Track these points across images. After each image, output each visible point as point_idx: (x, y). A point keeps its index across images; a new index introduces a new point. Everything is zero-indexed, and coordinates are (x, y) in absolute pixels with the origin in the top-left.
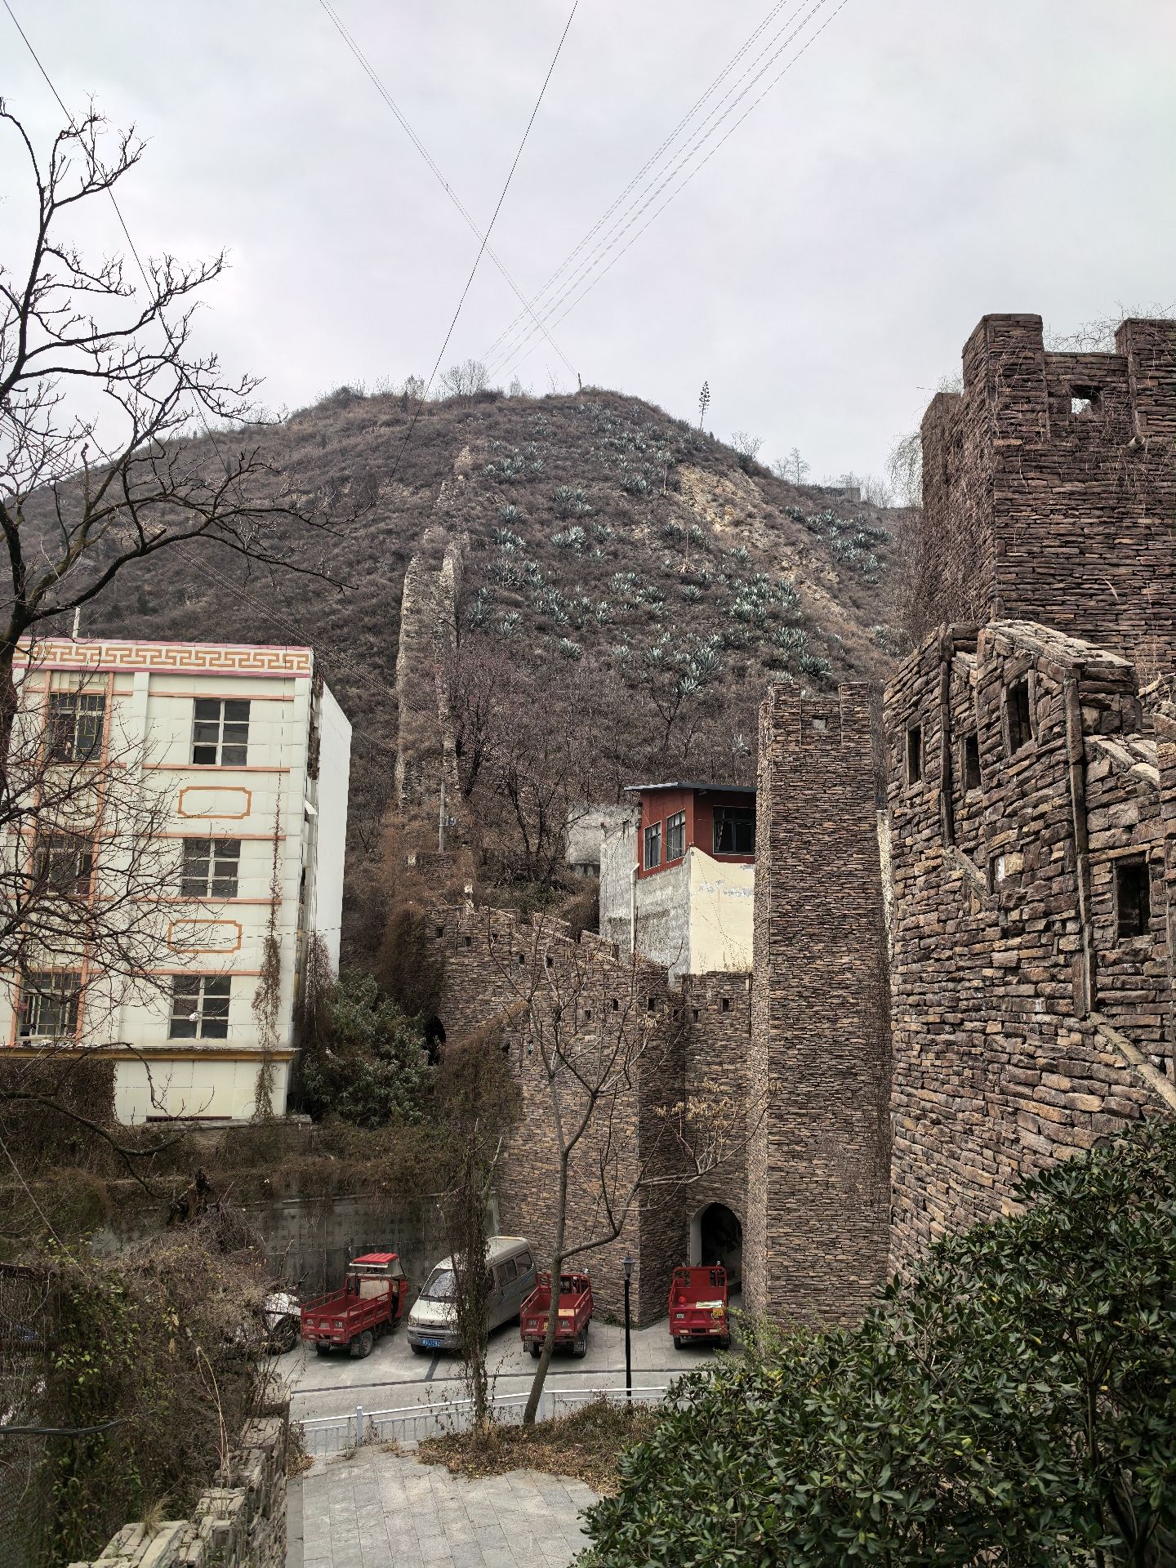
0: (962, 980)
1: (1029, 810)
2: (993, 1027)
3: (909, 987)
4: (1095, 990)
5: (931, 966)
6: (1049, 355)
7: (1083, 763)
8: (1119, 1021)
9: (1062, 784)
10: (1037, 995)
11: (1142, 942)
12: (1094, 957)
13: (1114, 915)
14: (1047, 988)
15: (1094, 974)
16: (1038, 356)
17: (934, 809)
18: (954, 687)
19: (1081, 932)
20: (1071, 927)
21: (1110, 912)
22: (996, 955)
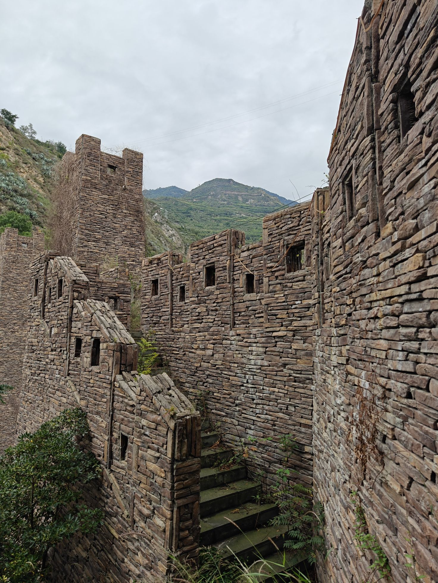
0: (41, 361)
1: (60, 317)
2: (47, 377)
3: (28, 360)
4: (69, 370)
5: (34, 355)
6: (102, 153)
7: (72, 307)
8: (72, 379)
9: (66, 312)
10: (57, 369)
11: (78, 359)
12: (69, 361)
13: (74, 351)
14: (59, 367)
15: (69, 366)
16: (98, 152)
17: (39, 307)
18: (48, 271)
19: (67, 354)
20: (65, 352)
21: (73, 351)
22: (49, 356)
